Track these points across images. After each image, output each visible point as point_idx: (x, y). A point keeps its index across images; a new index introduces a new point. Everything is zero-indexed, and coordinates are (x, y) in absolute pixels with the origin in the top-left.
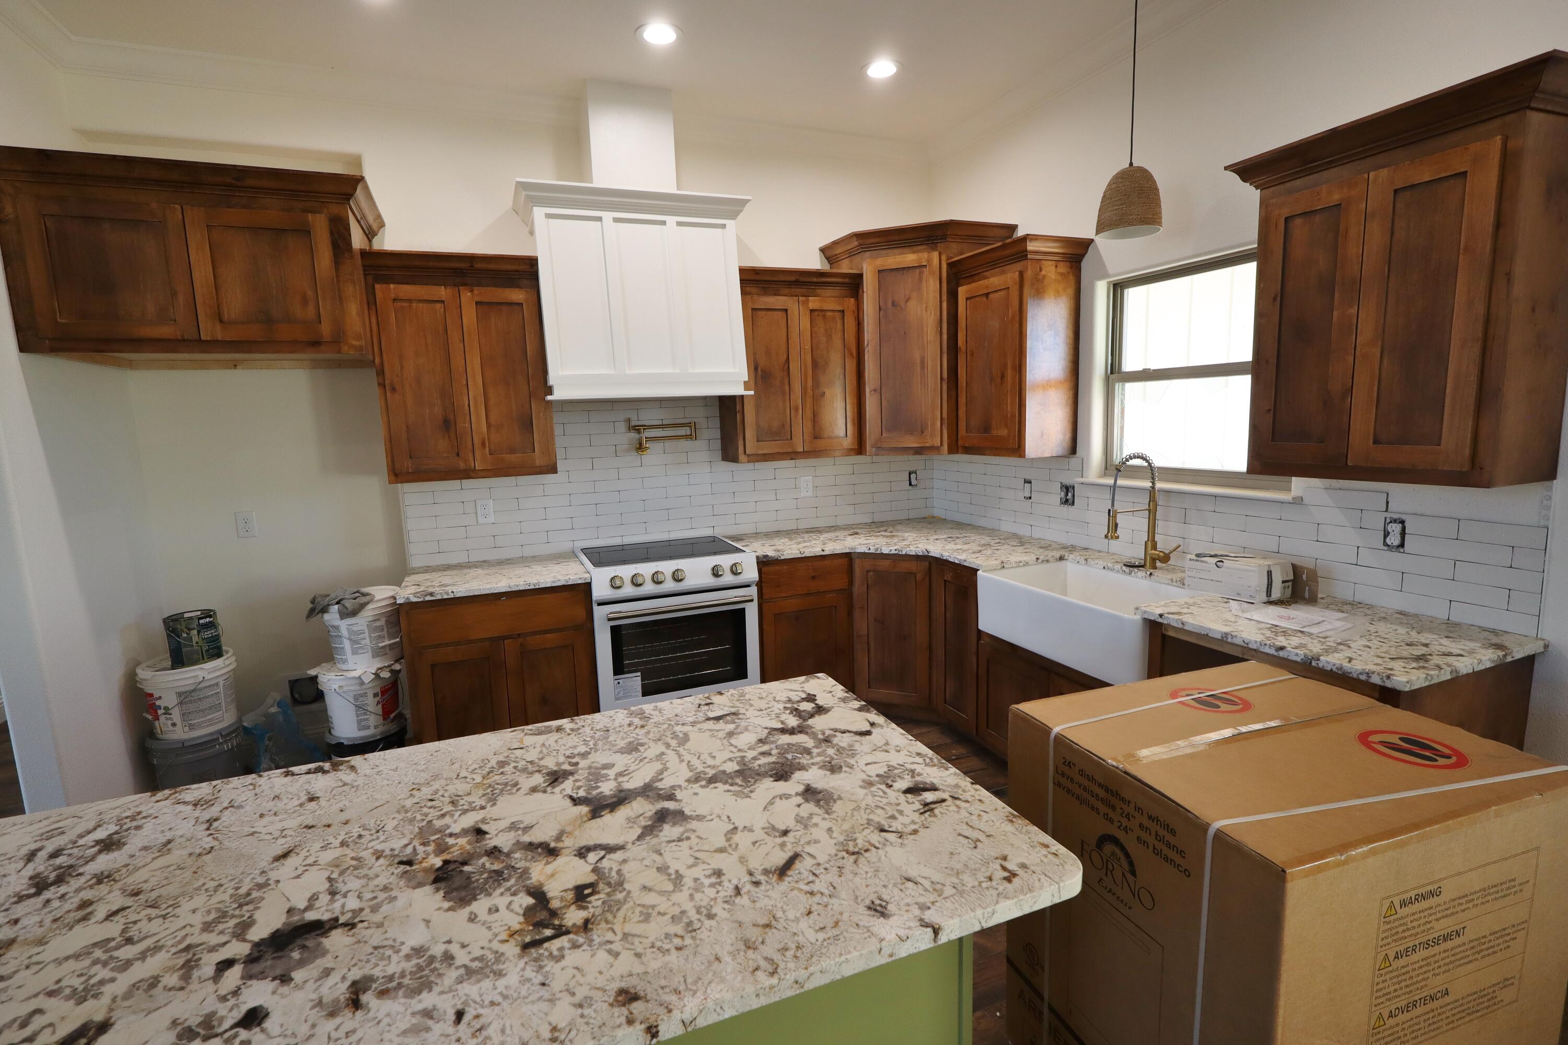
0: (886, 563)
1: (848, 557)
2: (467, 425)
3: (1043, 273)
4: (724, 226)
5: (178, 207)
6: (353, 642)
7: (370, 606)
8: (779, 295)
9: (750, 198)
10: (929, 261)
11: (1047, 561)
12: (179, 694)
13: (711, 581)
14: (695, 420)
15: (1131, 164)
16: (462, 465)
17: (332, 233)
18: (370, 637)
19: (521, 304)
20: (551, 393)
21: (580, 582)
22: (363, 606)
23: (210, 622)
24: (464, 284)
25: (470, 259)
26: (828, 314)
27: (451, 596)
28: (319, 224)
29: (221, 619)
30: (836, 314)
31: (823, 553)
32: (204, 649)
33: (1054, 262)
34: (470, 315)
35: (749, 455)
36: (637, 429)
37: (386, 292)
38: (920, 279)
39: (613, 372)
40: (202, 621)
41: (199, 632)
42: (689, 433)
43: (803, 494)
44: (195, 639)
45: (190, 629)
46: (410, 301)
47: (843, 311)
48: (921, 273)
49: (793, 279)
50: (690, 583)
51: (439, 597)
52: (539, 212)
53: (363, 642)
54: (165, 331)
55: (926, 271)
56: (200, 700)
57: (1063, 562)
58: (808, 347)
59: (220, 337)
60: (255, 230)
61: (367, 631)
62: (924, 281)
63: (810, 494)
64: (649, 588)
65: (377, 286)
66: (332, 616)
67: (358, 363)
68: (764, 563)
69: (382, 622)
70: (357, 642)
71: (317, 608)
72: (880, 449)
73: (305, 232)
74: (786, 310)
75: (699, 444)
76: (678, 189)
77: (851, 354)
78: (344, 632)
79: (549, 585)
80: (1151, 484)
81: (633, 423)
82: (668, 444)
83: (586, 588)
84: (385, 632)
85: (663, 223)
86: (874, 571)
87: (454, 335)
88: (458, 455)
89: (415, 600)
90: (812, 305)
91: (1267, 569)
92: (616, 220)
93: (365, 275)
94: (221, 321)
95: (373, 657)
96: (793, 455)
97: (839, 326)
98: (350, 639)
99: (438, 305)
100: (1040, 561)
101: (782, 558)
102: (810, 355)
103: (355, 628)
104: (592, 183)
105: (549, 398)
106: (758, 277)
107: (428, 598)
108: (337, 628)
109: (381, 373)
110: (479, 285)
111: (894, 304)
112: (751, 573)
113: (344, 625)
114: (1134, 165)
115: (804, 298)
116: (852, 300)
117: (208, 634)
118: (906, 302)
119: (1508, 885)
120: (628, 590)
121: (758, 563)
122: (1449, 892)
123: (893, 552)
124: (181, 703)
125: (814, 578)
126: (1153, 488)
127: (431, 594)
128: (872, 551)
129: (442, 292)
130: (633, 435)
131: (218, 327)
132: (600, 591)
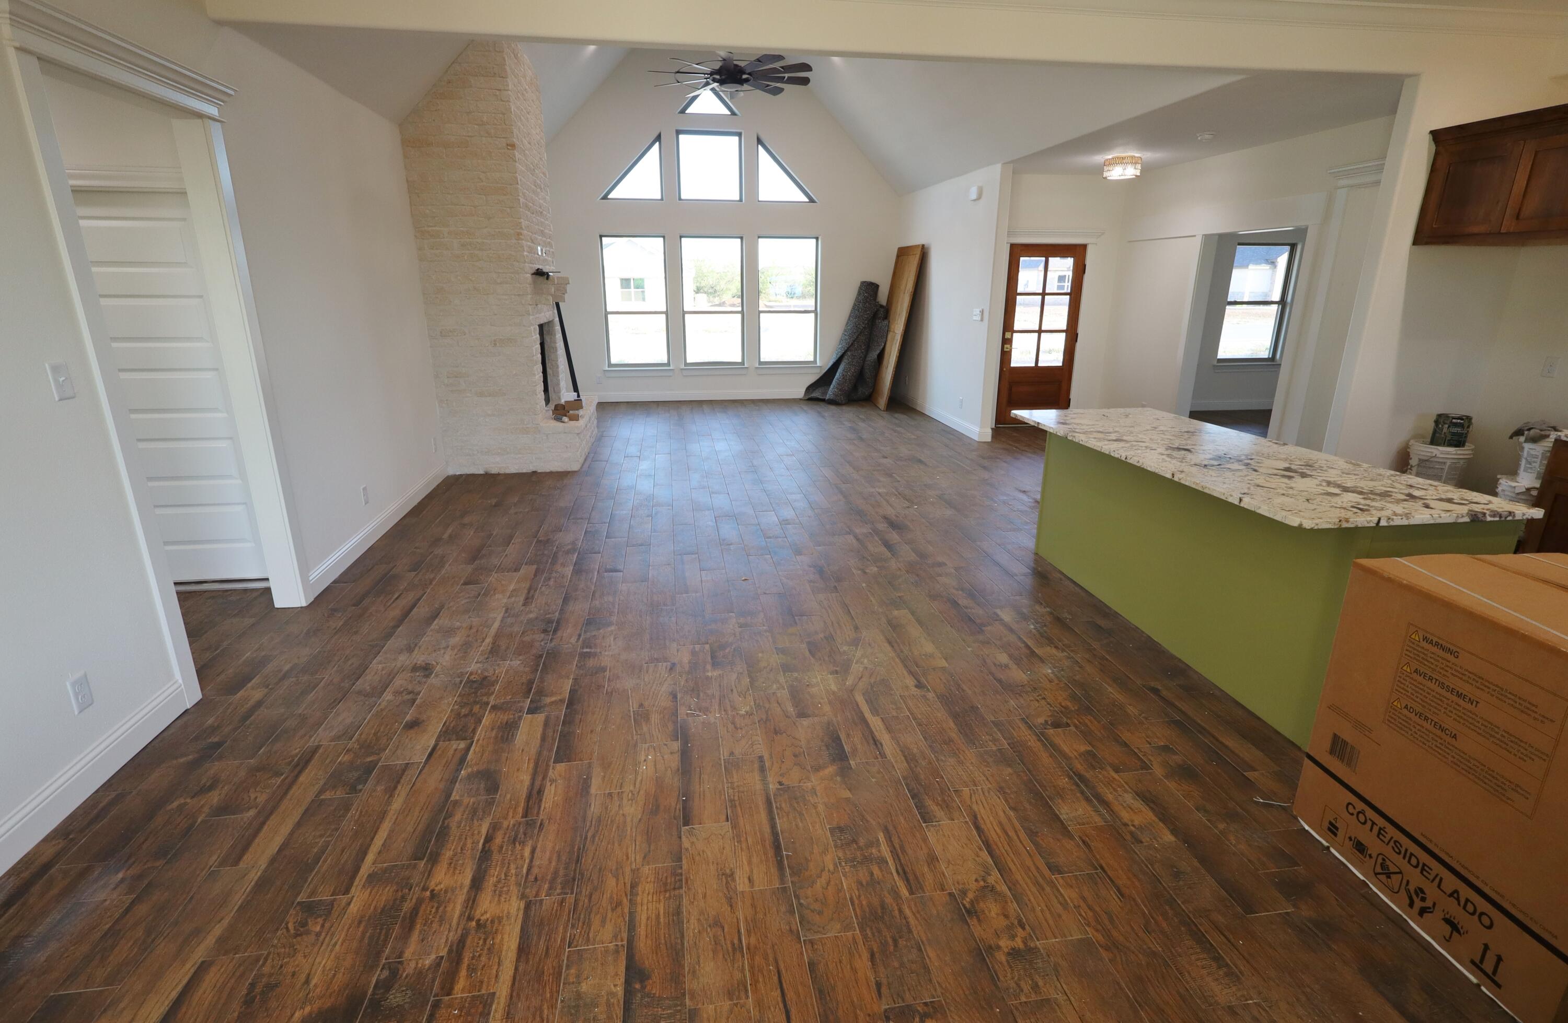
6: (1528, 463)
7: (1544, 439)
12: (1420, 460)
18: (1541, 462)
22: (1541, 437)
23: (1460, 423)
29: (1474, 425)
32: (1448, 438)
40: (1454, 421)
41: (1449, 427)
44: (1445, 430)
45: (1445, 423)
53: (1534, 464)
56: (1430, 468)
59: (1512, 231)
61: (1540, 456)
66: (1523, 437)
69: (1549, 453)
70: (1530, 464)
71: (1519, 432)
78: (1526, 453)
94: (1518, 218)
95: (1536, 478)
98: (1526, 459)
103: (1533, 452)
108: (1523, 449)
113: (1528, 448)
119: (1527, 704)
122: (1465, 661)
124: (1418, 465)
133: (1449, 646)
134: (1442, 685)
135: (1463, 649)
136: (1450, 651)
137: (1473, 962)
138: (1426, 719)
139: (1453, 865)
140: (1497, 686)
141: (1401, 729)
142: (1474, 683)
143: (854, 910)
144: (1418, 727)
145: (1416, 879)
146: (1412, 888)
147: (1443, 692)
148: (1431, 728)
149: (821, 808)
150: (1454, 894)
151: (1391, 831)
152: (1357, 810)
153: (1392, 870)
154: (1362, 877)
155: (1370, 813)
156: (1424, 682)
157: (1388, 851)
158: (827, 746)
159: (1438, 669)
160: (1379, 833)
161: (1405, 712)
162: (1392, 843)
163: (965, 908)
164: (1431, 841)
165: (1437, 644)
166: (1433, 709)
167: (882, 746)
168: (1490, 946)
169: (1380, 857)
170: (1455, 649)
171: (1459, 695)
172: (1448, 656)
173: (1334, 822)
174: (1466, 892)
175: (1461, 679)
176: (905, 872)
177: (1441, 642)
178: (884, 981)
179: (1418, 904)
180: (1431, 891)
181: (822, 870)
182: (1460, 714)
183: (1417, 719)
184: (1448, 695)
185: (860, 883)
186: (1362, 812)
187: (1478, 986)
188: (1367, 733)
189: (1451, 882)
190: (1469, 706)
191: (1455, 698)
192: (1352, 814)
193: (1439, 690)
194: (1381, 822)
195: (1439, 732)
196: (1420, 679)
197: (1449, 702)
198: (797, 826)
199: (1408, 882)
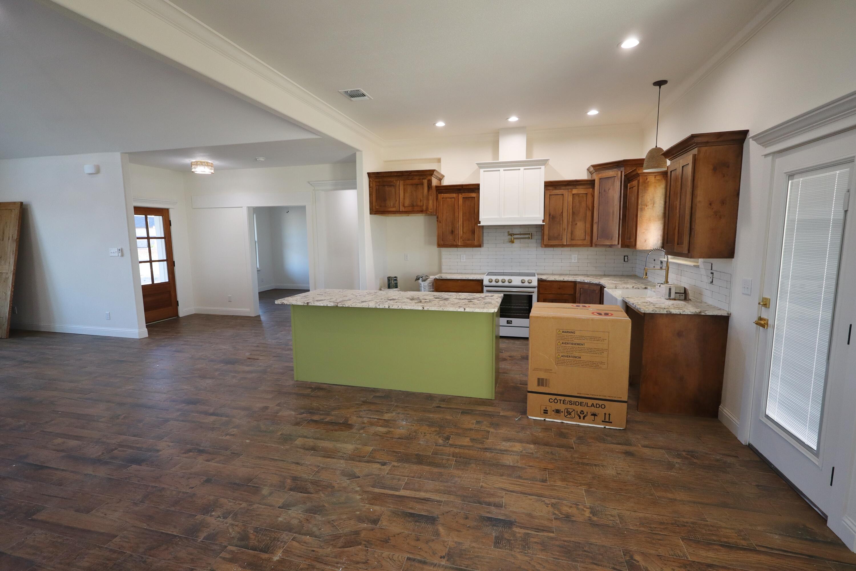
0: (587, 286)
1: (575, 283)
2: (457, 232)
3: (648, 180)
4: (540, 168)
5: (399, 181)
6: (424, 288)
7: (428, 279)
8: (560, 189)
9: (549, 158)
10: (617, 174)
11: (638, 288)
13: (520, 284)
14: (532, 232)
15: (656, 146)
16: (455, 244)
17: (428, 184)
18: (428, 288)
19: (475, 198)
20: (480, 223)
21: (480, 279)
22: (427, 279)
23: (396, 279)
24: (460, 193)
25: (462, 186)
26: (580, 195)
27: (446, 278)
28: (425, 182)
29: (398, 279)
30: (584, 195)
31: (564, 280)
32: (394, 285)
33: (654, 176)
34: (461, 201)
35: (545, 245)
36: (511, 235)
37: (441, 196)
38: (614, 181)
39: (498, 217)
40: (394, 279)
42: (529, 237)
43: (573, 261)
44: (392, 283)
45: (392, 280)
46: (446, 198)
47: (587, 194)
48: (614, 179)
49: (566, 183)
50: (514, 284)
51: (443, 278)
52: (482, 170)
54: (394, 209)
55: (616, 178)
57: (647, 290)
58: (571, 207)
59: (403, 210)
60: (412, 185)
62: (615, 182)
63: (576, 261)
64: (500, 284)
65: (439, 195)
66: (420, 281)
67: (431, 214)
68: (540, 281)
69: (431, 284)
71: (418, 279)
72: (596, 246)
73: (422, 184)
74: (563, 195)
75: (533, 241)
76: (526, 159)
77: (590, 210)
78: (422, 286)
79: (471, 279)
80: (667, 260)
81: (510, 233)
82: (522, 240)
83: (481, 281)
84: (431, 287)
85: (519, 169)
86: (583, 289)
87: (456, 207)
88: (454, 241)
89: (438, 278)
90: (573, 192)
91: (669, 287)
92: (504, 170)
93: (436, 192)
94: (404, 207)
96: (563, 246)
97: (585, 199)
99: (453, 199)
100: (634, 288)
101: (547, 280)
102: (572, 210)
103: (425, 285)
104: (498, 160)
105: (479, 225)
106: (552, 184)
107: (441, 278)
108: (421, 284)
109: (437, 218)
110: (464, 193)
111: (605, 191)
112: (535, 283)
113: (423, 283)
114: (658, 147)
115: (570, 190)
116: (591, 189)
117: (395, 282)
118: (609, 190)
119: (598, 338)
120: (494, 283)
121: (538, 280)
122: (577, 333)
123: (588, 282)
125: (559, 288)
126: (668, 261)
127: (441, 277)
128: (582, 281)
129: (454, 195)
130: (510, 237)
131: (403, 208)
132: (485, 283)
133: (571, 331)
134: (572, 344)
135: (576, 330)
136: (572, 332)
137: (603, 421)
138: (570, 357)
139: (590, 397)
140: (589, 337)
141: (562, 364)
142: (582, 339)
143: (562, 560)
144: (567, 360)
145: (579, 408)
146: (579, 413)
147: (573, 346)
148: (572, 359)
149: (474, 545)
150: (593, 405)
151: (568, 399)
152: (553, 399)
153: (571, 411)
154: (560, 421)
155: (559, 398)
156: (566, 345)
157: (569, 406)
158: (416, 521)
159: (569, 339)
160: (563, 402)
161: (562, 358)
162: (569, 403)
163: (564, 517)
164: (581, 394)
165: (567, 332)
166: (571, 353)
167: (430, 499)
168: (606, 413)
169: (566, 410)
170: (573, 331)
171: (578, 344)
172: (572, 334)
173: (546, 409)
174: (595, 402)
175: (577, 339)
176: (537, 529)
177: (568, 331)
178: (613, 566)
179: (582, 416)
180: (585, 409)
181: (530, 563)
182: (580, 350)
183: (567, 358)
184: (575, 346)
185: (542, 550)
186: (556, 399)
187: (605, 427)
188: (550, 372)
189: (590, 402)
190: (582, 346)
191: (577, 346)
192: (552, 402)
193: (572, 346)
194: (562, 398)
195: (575, 359)
196: (564, 345)
197: (576, 348)
198: (487, 562)
199: (577, 411)
